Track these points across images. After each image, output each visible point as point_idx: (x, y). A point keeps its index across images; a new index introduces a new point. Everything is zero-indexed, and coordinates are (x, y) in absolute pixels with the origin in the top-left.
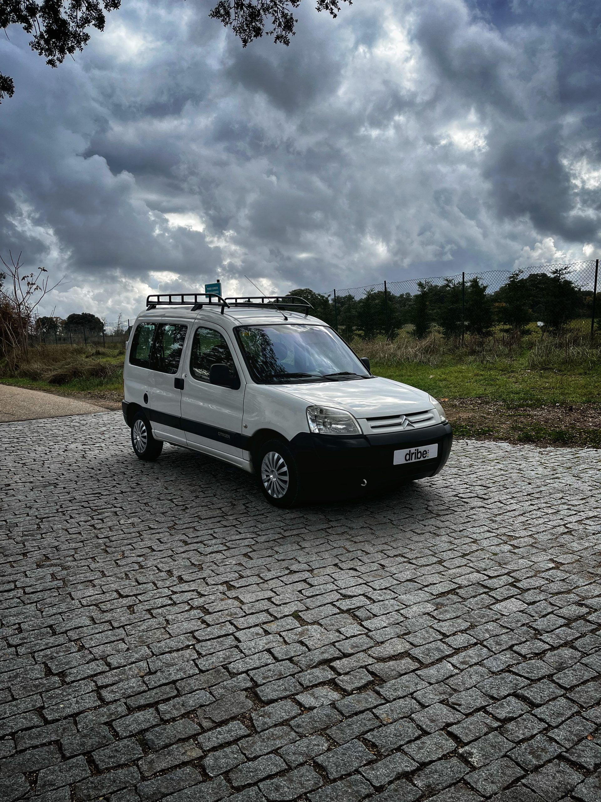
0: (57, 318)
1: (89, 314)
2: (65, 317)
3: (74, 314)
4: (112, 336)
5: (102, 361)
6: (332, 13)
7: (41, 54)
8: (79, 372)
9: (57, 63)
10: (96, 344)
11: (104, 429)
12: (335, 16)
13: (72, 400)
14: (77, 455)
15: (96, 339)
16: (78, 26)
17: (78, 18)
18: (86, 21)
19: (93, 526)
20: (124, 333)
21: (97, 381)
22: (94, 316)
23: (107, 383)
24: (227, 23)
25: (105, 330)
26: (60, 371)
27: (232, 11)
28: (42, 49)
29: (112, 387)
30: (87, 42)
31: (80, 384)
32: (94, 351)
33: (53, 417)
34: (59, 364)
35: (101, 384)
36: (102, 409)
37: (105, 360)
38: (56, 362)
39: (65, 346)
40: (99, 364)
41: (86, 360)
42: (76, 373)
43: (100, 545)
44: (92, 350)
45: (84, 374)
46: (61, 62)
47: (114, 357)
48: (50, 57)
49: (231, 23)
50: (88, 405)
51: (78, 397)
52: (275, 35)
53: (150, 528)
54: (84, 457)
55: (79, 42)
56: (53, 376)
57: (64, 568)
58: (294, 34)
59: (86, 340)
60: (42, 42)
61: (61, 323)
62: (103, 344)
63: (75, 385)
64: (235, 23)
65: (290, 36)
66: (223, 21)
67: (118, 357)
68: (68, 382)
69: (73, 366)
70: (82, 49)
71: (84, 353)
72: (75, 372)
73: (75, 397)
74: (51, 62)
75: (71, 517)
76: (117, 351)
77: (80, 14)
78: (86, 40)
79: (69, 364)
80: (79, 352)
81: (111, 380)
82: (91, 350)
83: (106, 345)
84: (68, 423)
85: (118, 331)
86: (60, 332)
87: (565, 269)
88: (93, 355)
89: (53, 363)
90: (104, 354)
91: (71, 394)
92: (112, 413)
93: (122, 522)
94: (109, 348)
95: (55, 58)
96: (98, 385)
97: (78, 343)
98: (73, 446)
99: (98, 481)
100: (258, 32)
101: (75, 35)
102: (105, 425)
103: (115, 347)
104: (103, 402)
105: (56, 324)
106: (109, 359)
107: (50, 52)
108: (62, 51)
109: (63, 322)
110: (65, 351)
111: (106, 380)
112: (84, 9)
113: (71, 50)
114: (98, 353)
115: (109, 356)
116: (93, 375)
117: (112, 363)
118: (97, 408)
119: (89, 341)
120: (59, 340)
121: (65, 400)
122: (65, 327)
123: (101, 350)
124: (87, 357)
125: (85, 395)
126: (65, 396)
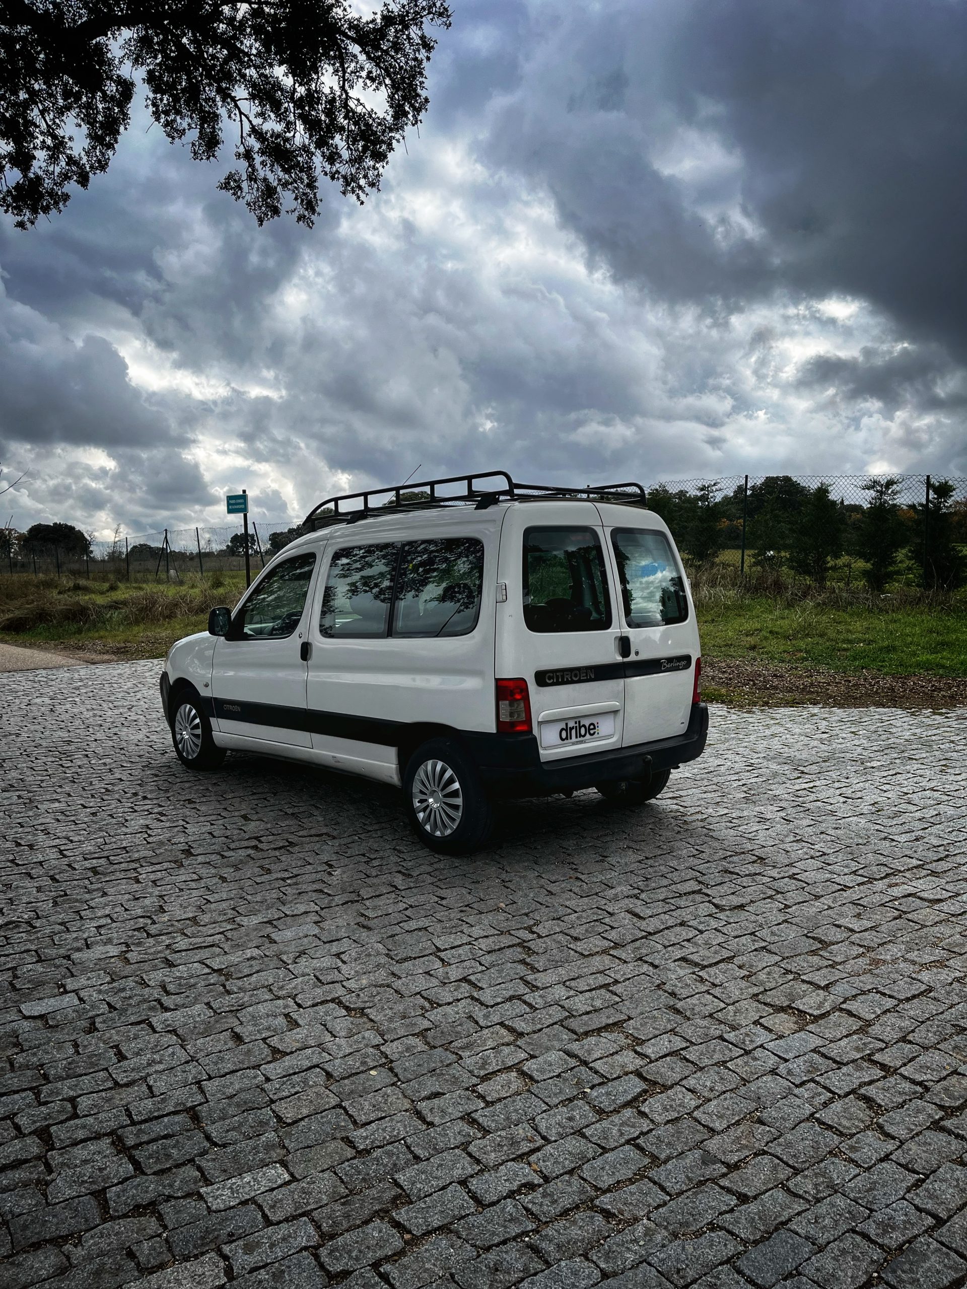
0: (11, 530)
1: (66, 525)
2: (24, 529)
3: (40, 525)
4: (103, 561)
5: (83, 599)
6: (358, 197)
7: (6, 211)
8: (47, 614)
9: (28, 225)
10: (75, 573)
11: (80, 684)
12: (362, 203)
13: (36, 652)
14: (43, 709)
15: (75, 566)
16: (55, 184)
17: (56, 174)
18: (66, 177)
19: (61, 765)
20: (124, 556)
21: (74, 627)
22: (74, 528)
23: (89, 630)
24: (239, 197)
25: (92, 552)
26: (18, 613)
27: (245, 185)
28: (8, 206)
29: (96, 635)
30: (67, 203)
31: (50, 632)
32: (71, 584)
33: (9, 672)
34: (17, 603)
35: (79, 631)
36: (78, 662)
37: (87, 598)
38: (11, 600)
39: (25, 576)
40: (78, 603)
41: (58, 597)
42: (42, 616)
43: (67, 778)
44: (68, 582)
45: (55, 618)
46: (32, 223)
47: (102, 593)
48: (19, 218)
49: (243, 198)
50: (60, 658)
51: (46, 649)
52: (296, 214)
53: (122, 766)
54: (52, 710)
55: (56, 203)
56: (8, 620)
57: (29, 792)
58: (319, 214)
59: (59, 566)
60: (9, 199)
61: (17, 538)
62: (86, 574)
63: (40, 634)
64: (248, 198)
65: (313, 217)
66: (234, 194)
67: (108, 594)
68: (30, 628)
69: (38, 605)
70: (60, 211)
71: (56, 587)
72: (41, 614)
73: (39, 647)
74: (21, 225)
75: (36, 759)
76: (106, 585)
77: (58, 170)
78: (65, 200)
79: (31, 603)
80: (49, 585)
81: (95, 626)
82: (66, 582)
83: (91, 575)
84: (31, 678)
85: (114, 552)
86: (16, 553)
87: (715, 485)
88: (69, 590)
89: (8, 601)
90: (86, 590)
91: (35, 644)
92: (93, 667)
93: (93, 762)
94: (94, 579)
95: (26, 219)
96: (75, 633)
97: (46, 572)
98: (38, 701)
99: (69, 731)
100: (276, 211)
101: (51, 194)
102: (81, 680)
103: (104, 579)
104: (81, 654)
105: (9, 540)
106: (93, 596)
107: (19, 210)
108: (35, 211)
109: (21, 537)
110: (27, 584)
111: (87, 626)
112: (63, 164)
113: (46, 210)
114: (77, 588)
115: (94, 592)
116: (68, 619)
117: (98, 602)
118: (73, 661)
119: (65, 569)
120: (13, 566)
121: (28, 652)
122: (24, 546)
123: (82, 582)
124: (60, 593)
125: (55, 645)
126: (25, 647)
